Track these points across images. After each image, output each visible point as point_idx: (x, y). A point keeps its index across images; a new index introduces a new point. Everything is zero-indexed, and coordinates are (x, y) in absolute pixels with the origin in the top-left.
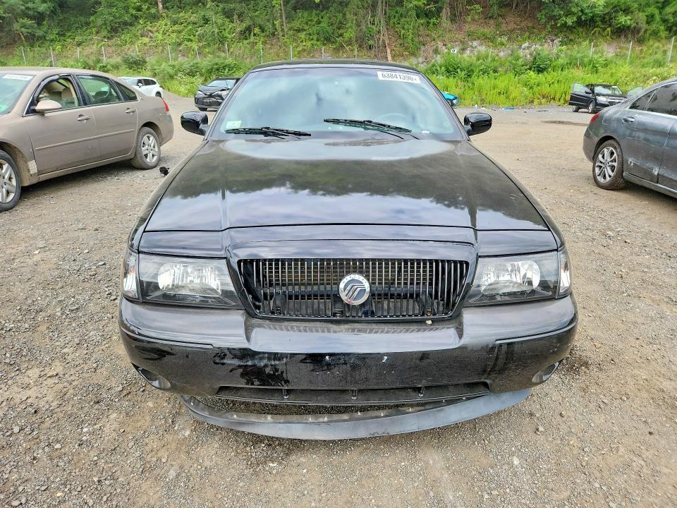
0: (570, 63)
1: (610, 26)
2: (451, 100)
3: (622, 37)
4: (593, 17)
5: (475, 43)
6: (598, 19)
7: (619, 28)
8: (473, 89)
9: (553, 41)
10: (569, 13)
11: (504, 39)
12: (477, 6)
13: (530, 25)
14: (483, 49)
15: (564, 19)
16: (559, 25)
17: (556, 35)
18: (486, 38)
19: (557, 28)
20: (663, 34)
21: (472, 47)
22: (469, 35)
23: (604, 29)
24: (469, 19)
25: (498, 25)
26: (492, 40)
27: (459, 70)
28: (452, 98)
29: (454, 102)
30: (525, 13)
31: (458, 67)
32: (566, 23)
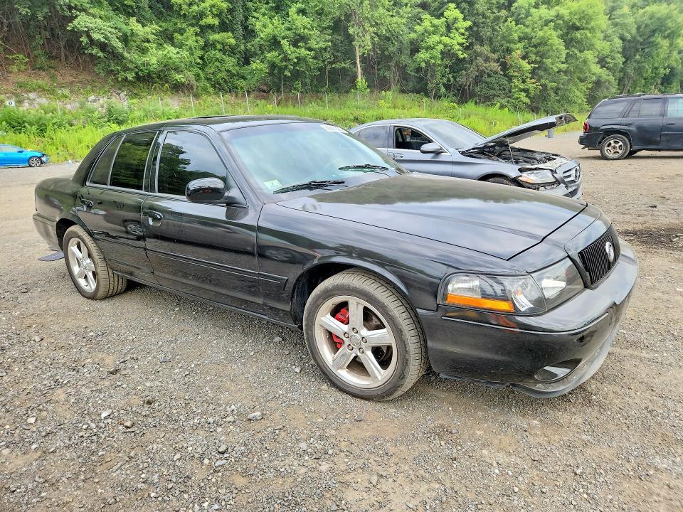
0: (146, 116)
1: (167, 82)
2: (40, 158)
3: (180, 92)
4: (149, 74)
5: (32, 95)
6: (154, 76)
7: (175, 84)
8: (53, 144)
9: (119, 94)
10: (126, 69)
11: (66, 92)
12: (21, 56)
13: (89, 78)
14: (44, 101)
15: (123, 73)
16: (120, 79)
17: (120, 89)
18: (44, 90)
19: (118, 82)
20: (211, 90)
21: (29, 99)
22: (21, 87)
23: (163, 85)
24: (15, 69)
25: (53, 77)
26: (51, 92)
27: (26, 124)
28: (39, 155)
29: (44, 159)
30: (78, 66)
31: (24, 122)
32: (126, 78)
